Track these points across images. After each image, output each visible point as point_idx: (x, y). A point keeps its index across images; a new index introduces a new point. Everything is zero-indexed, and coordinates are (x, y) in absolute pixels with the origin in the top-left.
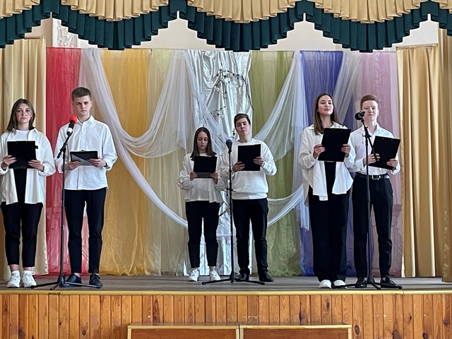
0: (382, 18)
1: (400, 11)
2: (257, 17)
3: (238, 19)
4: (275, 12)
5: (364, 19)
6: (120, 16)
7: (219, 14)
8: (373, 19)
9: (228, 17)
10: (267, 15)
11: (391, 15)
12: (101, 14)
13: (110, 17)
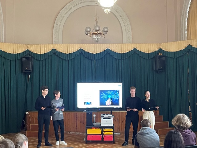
0: (125, 52)
1: (129, 51)
2: (98, 53)
3: (94, 53)
4: (102, 51)
5: (121, 53)
6: (69, 53)
7: (90, 52)
8: (123, 53)
9: (92, 53)
10: (100, 52)
11: (127, 52)
12: (65, 53)
13: (66, 53)
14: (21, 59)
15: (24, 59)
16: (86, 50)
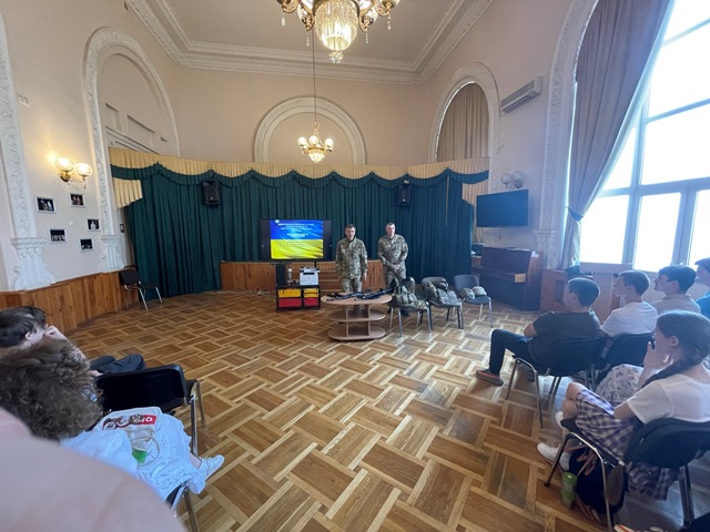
14: (201, 184)
15: (205, 184)
16: (301, 173)
